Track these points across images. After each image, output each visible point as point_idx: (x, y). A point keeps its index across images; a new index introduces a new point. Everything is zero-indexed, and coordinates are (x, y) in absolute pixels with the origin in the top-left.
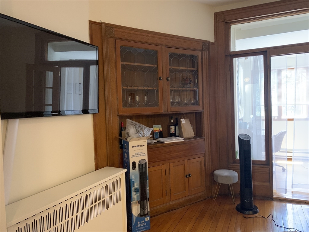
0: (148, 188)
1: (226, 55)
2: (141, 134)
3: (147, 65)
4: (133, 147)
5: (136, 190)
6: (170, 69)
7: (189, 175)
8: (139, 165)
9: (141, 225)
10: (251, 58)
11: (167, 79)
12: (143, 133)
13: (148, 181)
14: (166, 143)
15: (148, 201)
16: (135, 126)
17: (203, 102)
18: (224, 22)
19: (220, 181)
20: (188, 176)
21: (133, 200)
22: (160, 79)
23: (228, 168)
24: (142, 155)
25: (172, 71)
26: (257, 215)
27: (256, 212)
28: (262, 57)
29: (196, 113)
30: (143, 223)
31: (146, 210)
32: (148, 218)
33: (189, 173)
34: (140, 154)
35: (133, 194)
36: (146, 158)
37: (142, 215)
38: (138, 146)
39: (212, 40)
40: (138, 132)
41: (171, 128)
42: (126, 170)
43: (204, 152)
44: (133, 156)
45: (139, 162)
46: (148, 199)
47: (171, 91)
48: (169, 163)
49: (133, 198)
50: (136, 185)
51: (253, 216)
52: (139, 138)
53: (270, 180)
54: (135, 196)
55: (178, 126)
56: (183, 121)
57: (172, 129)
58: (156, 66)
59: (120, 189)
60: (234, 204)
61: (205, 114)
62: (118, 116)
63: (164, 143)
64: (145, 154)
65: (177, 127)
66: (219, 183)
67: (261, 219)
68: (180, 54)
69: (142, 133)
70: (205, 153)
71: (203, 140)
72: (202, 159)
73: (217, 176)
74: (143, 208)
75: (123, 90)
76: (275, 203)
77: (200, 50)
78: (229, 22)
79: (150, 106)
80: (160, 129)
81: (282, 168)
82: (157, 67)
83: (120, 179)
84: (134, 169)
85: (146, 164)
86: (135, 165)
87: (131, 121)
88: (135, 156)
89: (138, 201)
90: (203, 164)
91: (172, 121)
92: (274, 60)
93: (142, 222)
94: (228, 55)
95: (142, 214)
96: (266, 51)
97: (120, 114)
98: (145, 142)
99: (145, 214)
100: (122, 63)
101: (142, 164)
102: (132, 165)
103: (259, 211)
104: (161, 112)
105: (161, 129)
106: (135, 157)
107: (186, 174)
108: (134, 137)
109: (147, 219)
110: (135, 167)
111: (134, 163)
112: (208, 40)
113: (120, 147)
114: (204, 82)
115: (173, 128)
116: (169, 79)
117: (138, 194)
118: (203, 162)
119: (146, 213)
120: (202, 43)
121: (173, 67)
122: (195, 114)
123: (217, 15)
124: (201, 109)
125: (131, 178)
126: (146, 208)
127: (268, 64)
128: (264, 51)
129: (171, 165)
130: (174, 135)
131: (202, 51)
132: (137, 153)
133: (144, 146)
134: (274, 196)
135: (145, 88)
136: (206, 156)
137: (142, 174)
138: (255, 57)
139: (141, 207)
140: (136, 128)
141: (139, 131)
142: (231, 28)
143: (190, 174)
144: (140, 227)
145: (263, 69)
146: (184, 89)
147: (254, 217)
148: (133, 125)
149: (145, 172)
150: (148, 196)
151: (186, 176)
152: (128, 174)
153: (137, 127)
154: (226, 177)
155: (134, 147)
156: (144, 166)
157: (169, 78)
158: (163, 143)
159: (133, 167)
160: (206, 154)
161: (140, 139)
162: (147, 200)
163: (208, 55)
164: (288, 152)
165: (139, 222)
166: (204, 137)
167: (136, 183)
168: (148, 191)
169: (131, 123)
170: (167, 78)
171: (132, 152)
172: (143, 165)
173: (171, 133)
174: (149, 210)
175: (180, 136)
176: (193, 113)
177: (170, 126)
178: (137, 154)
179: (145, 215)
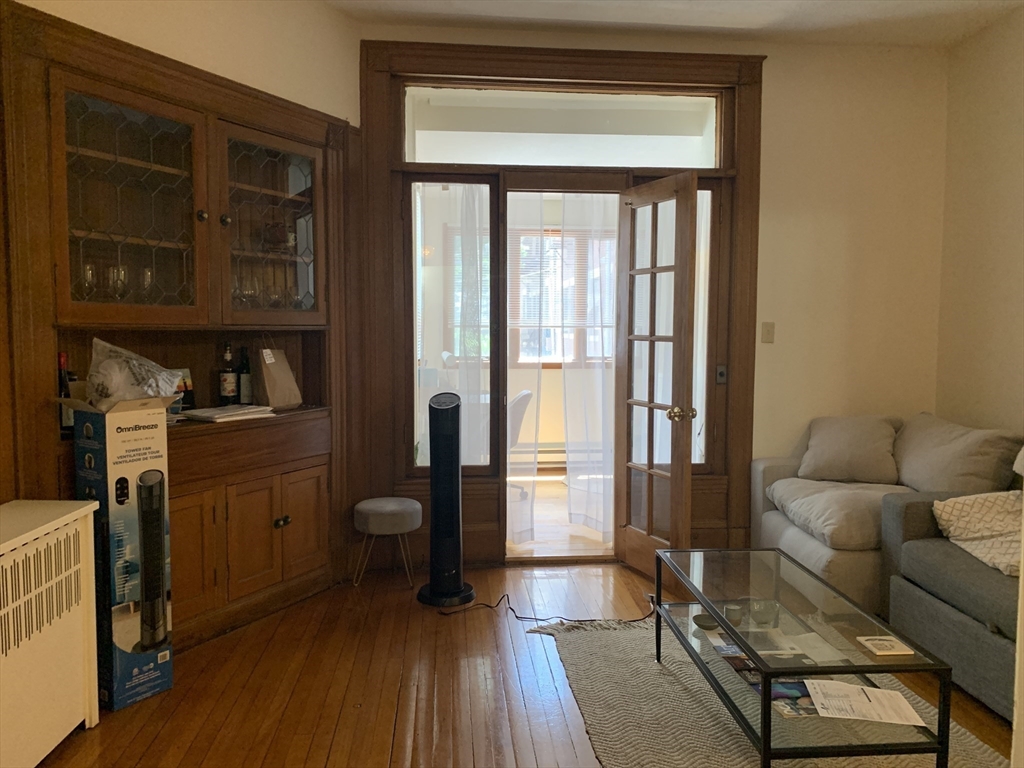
0: (168, 560)
1: (392, 171)
2: (150, 386)
3: (157, 167)
4: (120, 429)
5: (129, 569)
6: (231, 189)
7: (286, 520)
8: (139, 488)
9: (143, 678)
10: (457, 189)
11: (223, 221)
12: (157, 386)
13: (167, 537)
14: (219, 421)
15: (169, 598)
16: (128, 362)
17: (327, 300)
18: (389, 75)
19: (375, 529)
20: (282, 523)
21: (118, 599)
22: (201, 217)
23: (392, 493)
24: (148, 455)
25: (237, 197)
26: (471, 604)
27: (468, 599)
28: (485, 189)
29: (304, 333)
30: (150, 670)
31: (161, 629)
32: (168, 652)
33: (284, 515)
34: (142, 451)
35: (118, 579)
36: (162, 465)
37: (148, 645)
38: (137, 428)
39: (355, 121)
40: (140, 381)
41: (225, 380)
42: (95, 505)
43: (329, 451)
44: (120, 460)
45: (140, 480)
46: (169, 593)
47: (234, 258)
48: (224, 486)
49: (118, 594)
50: (130, 551)
51: (462, 607)
52: (144, 401)
53: (499, 515)
54: (127, 588)
55: (248, 372)
56: (268, 356)
57: (229, 382)
58: (186, 174)
59: (77, 567)
60: (412, 588)
61: (333, 337)
62: (54, 327)
63: (212, 422)
64: (158, 452)
65: (244, 377)
66: (370, 536)
67: (483, 612)
68: (261, 149)
69: (154, 385)
70: (330, 454)
71: (326, 414)
72: (322, 471)
73: (365, 516)
74: (150, 622)
75: (74, 241)
76: (510, 573)
77: (320, 146)
78: (401, 76)
79: (168, 301)
80: (185, 383)
81: (520, 490)
82: (190, 179)
83: (77, 535)
84: (121, 503)
85: (161, 483)
86: (127, 488)
87: (108, 345)
88: (128, 459)
89: (136, 604)
90: (324, 486)
91: (228, 356)
92: (517, 201)
93: (145, 668)
94: (397, 171)
95: (147, 642)
96: (497, 176)
97: (66, 321)
98: (159, 417)
99: (157, 641)
100: (70, 149)
101: (150, 484)
102: (117, 489)
103: (475, 595)
104: (202, 323)
105: (189, 382)
106: (126, 462)
107: (275, 518)
108: (128, 397)
109: (164, 655)
110: (127, 496)
111: (122, 483)
112: (342, 117)
113: (62, 434)
114: (331, 243)
115: (230, 380)
116: (229, 220)
117: (136, 581)
118: (324, 480)
119: (161, 637)
120: (326, 125)
121: (240, 186)
122: (300, 337)
123: (367, 47)
124: (323, 322)
125: (111, 532)
126: (161, 622)
127: (501, 210)
128: (491, 175)
129: (232, 490)
130: (236, 400)
131: (325, 146)
132: (133, 451)
133: (156, 426)
134: (509, 555)
135: (152, 243)
136: (334, 463)
137: (150, 517)
138: (467, 186)
139: (143, 621)
140: (130, 368)
141: (143, 379)
142: (405, 93)
143: (287, 517)
144: (140, 685)
145: (487, 225)
146: (271, 256)
147: (465, 610)
148: (120, 360)
149: (159, 512)
150: (168, 586)
151: (277, 524)
152: (101, 519)
153: (134, 365)
154: (393, 515)
155: (122, 430)
156: (156, 492)
157: (227, 217)
158: (209, 421)
159: (118, 496)
160: (334, 455)
161: (145, 404)
162: (165, 598)
163: (341, 165)
164: (540, 452)
165: (136, 671)
166: (331, 404)
167: (128, 547)
168: (168, 569)
169: (112, 354)
170: (221, 218)
171: (115, 446)
172: (152, 487)
173: (225, 394)
174: (170, 628)
175: (258, 400)
176: (296, 333)
177: (221, 372)
178: (132, 453)
179: (157, 646)
